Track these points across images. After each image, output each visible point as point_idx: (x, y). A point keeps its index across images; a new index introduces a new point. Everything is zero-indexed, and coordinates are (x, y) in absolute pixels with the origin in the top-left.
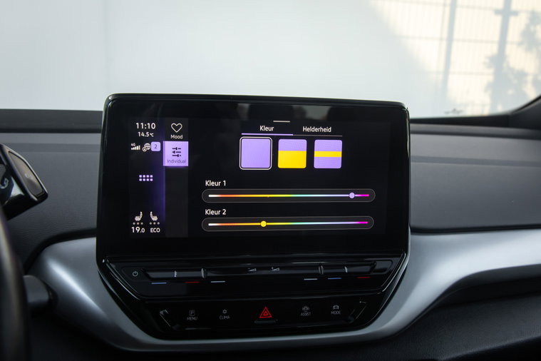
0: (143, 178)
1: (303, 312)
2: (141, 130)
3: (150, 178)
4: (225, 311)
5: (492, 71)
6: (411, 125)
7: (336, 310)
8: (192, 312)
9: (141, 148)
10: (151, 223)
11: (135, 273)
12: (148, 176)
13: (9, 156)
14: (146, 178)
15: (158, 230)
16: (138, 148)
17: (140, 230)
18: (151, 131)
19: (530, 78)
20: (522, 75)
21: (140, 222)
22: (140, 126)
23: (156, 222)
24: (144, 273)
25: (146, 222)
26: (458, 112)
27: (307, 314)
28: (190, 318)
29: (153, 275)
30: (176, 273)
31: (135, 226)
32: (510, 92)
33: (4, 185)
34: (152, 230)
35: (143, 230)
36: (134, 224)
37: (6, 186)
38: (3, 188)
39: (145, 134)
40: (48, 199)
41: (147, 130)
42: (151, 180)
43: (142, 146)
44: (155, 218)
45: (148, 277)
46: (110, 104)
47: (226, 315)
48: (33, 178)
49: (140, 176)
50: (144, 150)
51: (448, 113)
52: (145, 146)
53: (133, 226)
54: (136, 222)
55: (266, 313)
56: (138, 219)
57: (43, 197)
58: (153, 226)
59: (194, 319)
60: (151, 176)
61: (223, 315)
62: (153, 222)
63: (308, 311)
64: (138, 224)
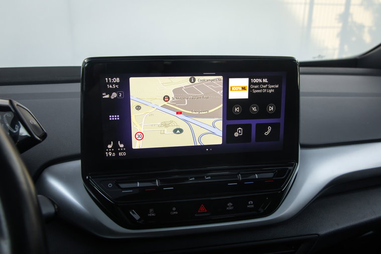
0: (112, 118)
1: (228, 206)
2: (109, 83)
3: (117, 117)
4: (174, 209)
5: (340, 25)
6: (300, 68)
7: (251, 204)
8: (151, 210)
9: (110, 96)
10: (119, 149)
11: (110, 185)
12: (116, 116)
13: (17, 108)
14: (114, 118)
15: (125, 154)
16: (107, 96)
17: (112, 154)
18: (116, 83)
19: (366, 29)
20: (361, 27)
21: (111, 148)
22: (109, 80)
23: (123, 148)
24: (116, 184)
25: (116, 148)
26: (322, 57)
27: (231, 208)
28: (150, 215)
29: (123, 186)
30: (138, 184)
31: (108, 152)
32: (354, 39)
33: (15, 130)
34: (120, 154)
35: (114, 155)
36: (107, 150)
37: (17, 130)
38: (15, 132)
39: (112, 86)
40: (47, 138)
41: (114, 83)
42: (118, 119)
43: (110, 95)
44: (122, 146)
45: (119, 187)
46: (86, 65)
47: (175, 211)
48: (35, 123)
49: (110, 116)
50: (112, 98)
51: (315, 58)
52: (113, 95)
53: (107, 152)
54: (109, 149)
55: (202, 209)
56: (110, 146)
57: (44, 136)
58: (121, 151)
59: (153, 215)
60: (118, 116)
61: (173, 211)
62: (120, 148)
63: (232, 206)
64: (110, 150)
